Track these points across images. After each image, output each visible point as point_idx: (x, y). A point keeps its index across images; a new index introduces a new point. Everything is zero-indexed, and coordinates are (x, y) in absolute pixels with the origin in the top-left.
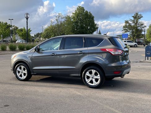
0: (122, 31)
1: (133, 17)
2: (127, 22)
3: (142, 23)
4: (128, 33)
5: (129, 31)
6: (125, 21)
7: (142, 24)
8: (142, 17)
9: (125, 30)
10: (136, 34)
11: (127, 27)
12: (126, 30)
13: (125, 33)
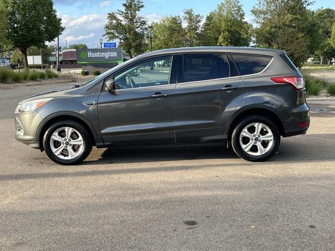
0: (104, 36)
1: (124, 5)
2: (112, 16)
3: (144, 19)
4: (117, 41)
5: (117, 37)
6: (109, 14)
7: (144, 23)
8: (142, 6)
9: (108, 33)
10: (134, 44)
11: (114, 28)
12: (112, 33)
13: (111, 42)
